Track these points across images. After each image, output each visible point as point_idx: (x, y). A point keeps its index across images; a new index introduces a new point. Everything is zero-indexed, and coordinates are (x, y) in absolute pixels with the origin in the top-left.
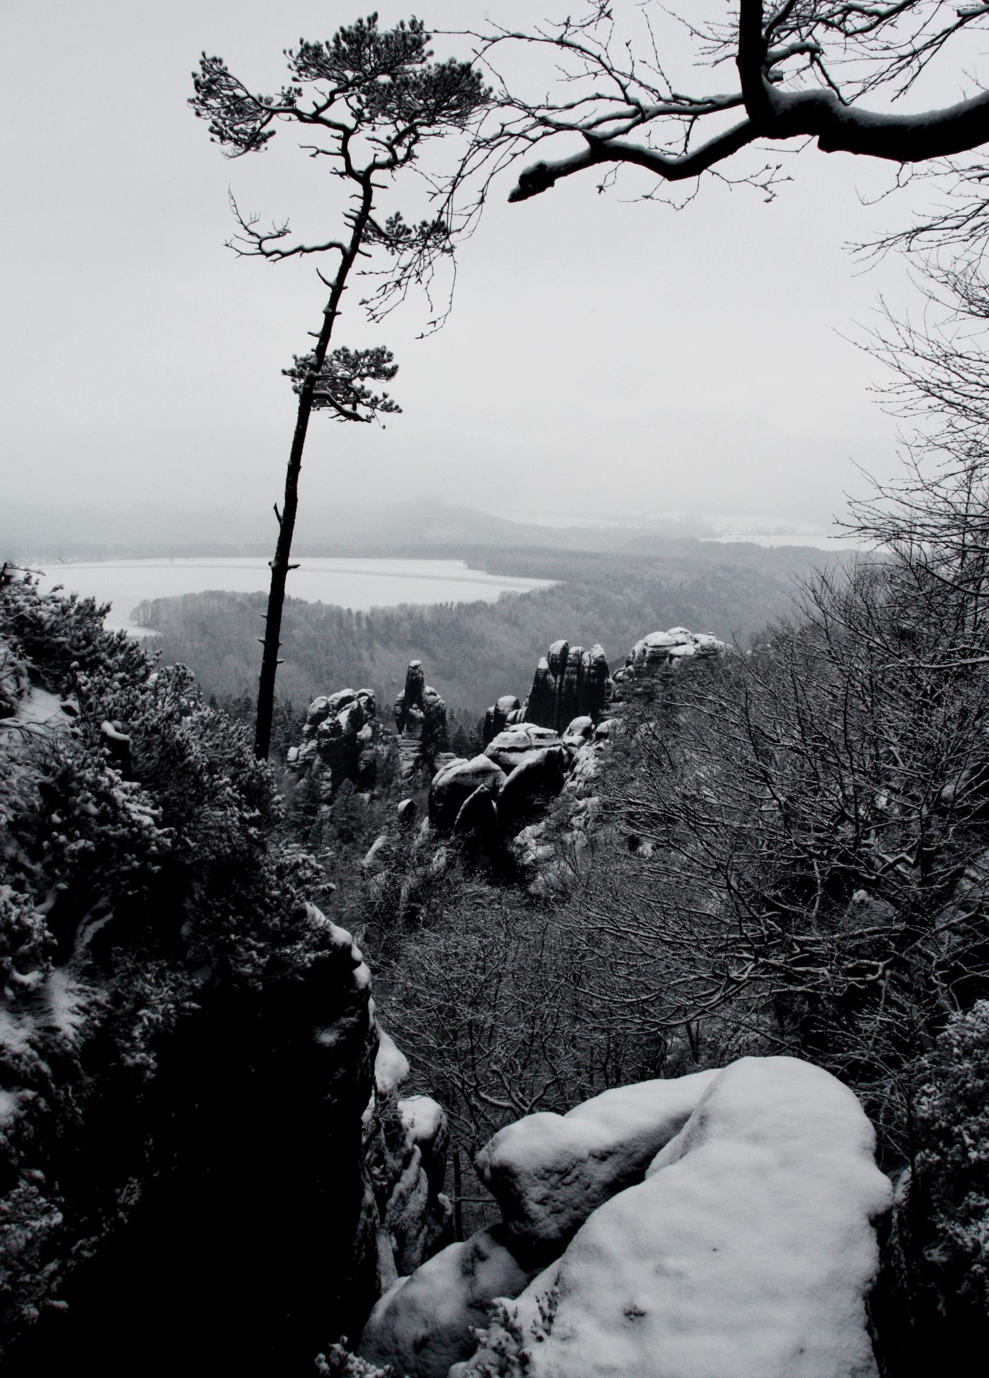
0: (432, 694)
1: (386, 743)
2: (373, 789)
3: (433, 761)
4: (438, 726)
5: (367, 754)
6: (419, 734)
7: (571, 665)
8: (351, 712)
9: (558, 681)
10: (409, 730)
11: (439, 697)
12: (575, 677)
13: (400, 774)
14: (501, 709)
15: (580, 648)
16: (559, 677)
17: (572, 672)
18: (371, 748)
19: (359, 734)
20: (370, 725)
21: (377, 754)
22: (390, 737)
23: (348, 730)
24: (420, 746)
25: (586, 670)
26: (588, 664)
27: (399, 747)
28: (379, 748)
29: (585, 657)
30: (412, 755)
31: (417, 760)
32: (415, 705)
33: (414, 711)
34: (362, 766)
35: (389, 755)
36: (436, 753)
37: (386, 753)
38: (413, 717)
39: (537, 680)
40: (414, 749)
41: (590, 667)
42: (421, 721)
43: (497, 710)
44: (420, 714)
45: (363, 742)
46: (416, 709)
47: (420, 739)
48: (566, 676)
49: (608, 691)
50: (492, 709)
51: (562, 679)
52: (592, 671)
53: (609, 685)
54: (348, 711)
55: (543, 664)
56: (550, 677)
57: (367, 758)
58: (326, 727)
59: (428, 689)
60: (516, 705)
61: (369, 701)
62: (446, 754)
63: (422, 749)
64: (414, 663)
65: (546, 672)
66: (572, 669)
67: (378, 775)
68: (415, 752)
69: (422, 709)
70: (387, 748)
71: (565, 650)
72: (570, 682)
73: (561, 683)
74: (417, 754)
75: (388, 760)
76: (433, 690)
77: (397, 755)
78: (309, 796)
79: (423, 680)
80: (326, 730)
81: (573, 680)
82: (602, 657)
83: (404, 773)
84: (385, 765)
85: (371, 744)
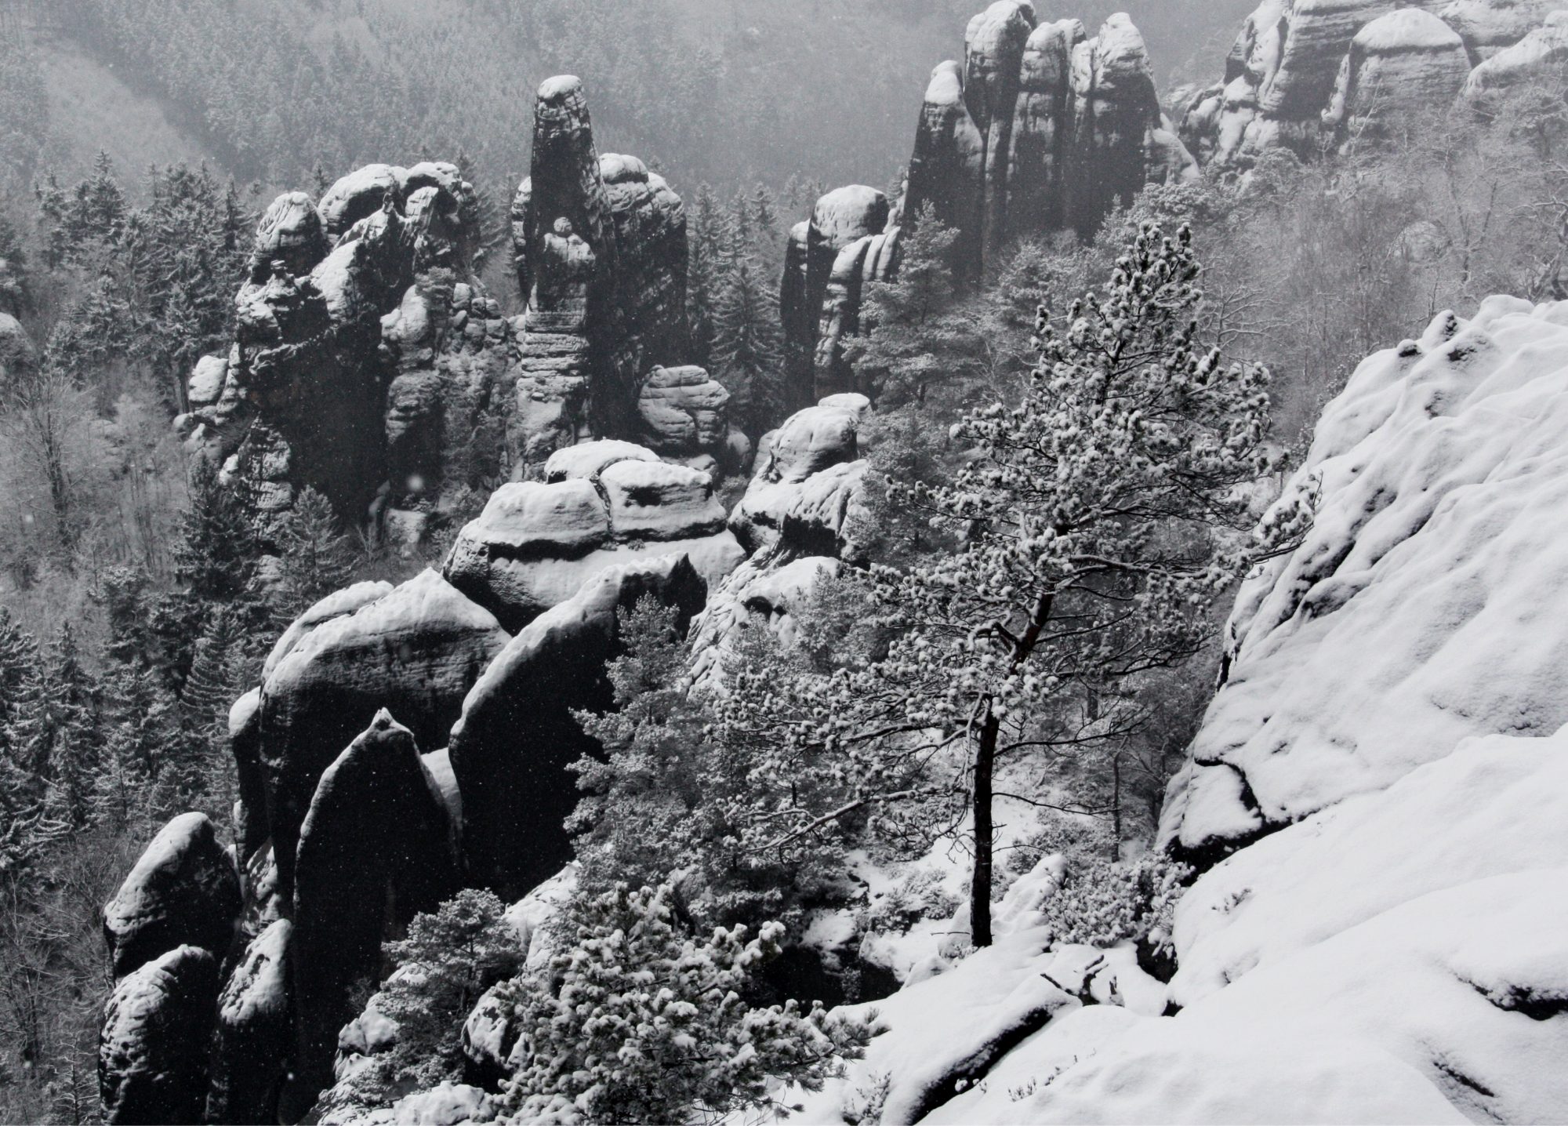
0: (625, 176)
1: (479, 345)
2: (434, 499)
3: (638, 395)
4: (652, 278)
5: (410, 385)
6: (577, 315)
7: (1033, 87)
8: (360, 251)
9: (994, 141)
10: (547, 302)
11: (655, 180)
12: (1047, 126)
13: (521, 441)
14: (825, 231)
15: (1067, 25)
16: (995, 128)
17: (1036, 113)
18: (426, 365)
19: (386, 320)
20: (419, 291)
21: (446, 382)
22: (491, 324)
23: (352, 310)
24: (582, 352)
25: (1080, 103)
26: (1084, 84)
27: (519, 356)
28: (455, 362)
29: (1080, 58)
30: (559, 382)
31: (573, 398)
32: (561, 223)
33: (558, 242)
34: (395, 427)
35: (487, 384)
36: (647, 367)
37: (476, 379)
38: (556, 257)
39: (923, 134)
40: (563, 362)
41: (1092, 95)
42: (583, 271)
43: (814, 235)
44: (578, 251)
45: (396, 344)
46: (565, 234)
47: (580, 331)
48: (1017, 125)
49: (1157, 170)
50: (801, 230)
51: (1005, 135)
52: (1100, 106)
54: (353, 245)
55: (943, 87)
56: (966, 129)
57: (411, 401)
58: (264, 311)
59: (609, 163)
60: (874, 219)
61: (443, 202)
62: (675, 370)
63: (591, 362)
64: (552, 85)
65: (952, 115)
66: (1037, 98)
67: (450, 454)
68: (565, 372)
69: (586, 233)
70: (482, 359)
71: (1015, 34)
72: (1030, 142)
73: (1002, 148)
74: (574, 380)
75: (484, 401)
76: (632, 162)
77: (513, 384)
78: (206, 539)
79: (586, 137)
80: (263, 322)
81: (1040, 135)
82: (1132, 56)
83: (530, 443)
84: (474, 420)
85: (425, 354)
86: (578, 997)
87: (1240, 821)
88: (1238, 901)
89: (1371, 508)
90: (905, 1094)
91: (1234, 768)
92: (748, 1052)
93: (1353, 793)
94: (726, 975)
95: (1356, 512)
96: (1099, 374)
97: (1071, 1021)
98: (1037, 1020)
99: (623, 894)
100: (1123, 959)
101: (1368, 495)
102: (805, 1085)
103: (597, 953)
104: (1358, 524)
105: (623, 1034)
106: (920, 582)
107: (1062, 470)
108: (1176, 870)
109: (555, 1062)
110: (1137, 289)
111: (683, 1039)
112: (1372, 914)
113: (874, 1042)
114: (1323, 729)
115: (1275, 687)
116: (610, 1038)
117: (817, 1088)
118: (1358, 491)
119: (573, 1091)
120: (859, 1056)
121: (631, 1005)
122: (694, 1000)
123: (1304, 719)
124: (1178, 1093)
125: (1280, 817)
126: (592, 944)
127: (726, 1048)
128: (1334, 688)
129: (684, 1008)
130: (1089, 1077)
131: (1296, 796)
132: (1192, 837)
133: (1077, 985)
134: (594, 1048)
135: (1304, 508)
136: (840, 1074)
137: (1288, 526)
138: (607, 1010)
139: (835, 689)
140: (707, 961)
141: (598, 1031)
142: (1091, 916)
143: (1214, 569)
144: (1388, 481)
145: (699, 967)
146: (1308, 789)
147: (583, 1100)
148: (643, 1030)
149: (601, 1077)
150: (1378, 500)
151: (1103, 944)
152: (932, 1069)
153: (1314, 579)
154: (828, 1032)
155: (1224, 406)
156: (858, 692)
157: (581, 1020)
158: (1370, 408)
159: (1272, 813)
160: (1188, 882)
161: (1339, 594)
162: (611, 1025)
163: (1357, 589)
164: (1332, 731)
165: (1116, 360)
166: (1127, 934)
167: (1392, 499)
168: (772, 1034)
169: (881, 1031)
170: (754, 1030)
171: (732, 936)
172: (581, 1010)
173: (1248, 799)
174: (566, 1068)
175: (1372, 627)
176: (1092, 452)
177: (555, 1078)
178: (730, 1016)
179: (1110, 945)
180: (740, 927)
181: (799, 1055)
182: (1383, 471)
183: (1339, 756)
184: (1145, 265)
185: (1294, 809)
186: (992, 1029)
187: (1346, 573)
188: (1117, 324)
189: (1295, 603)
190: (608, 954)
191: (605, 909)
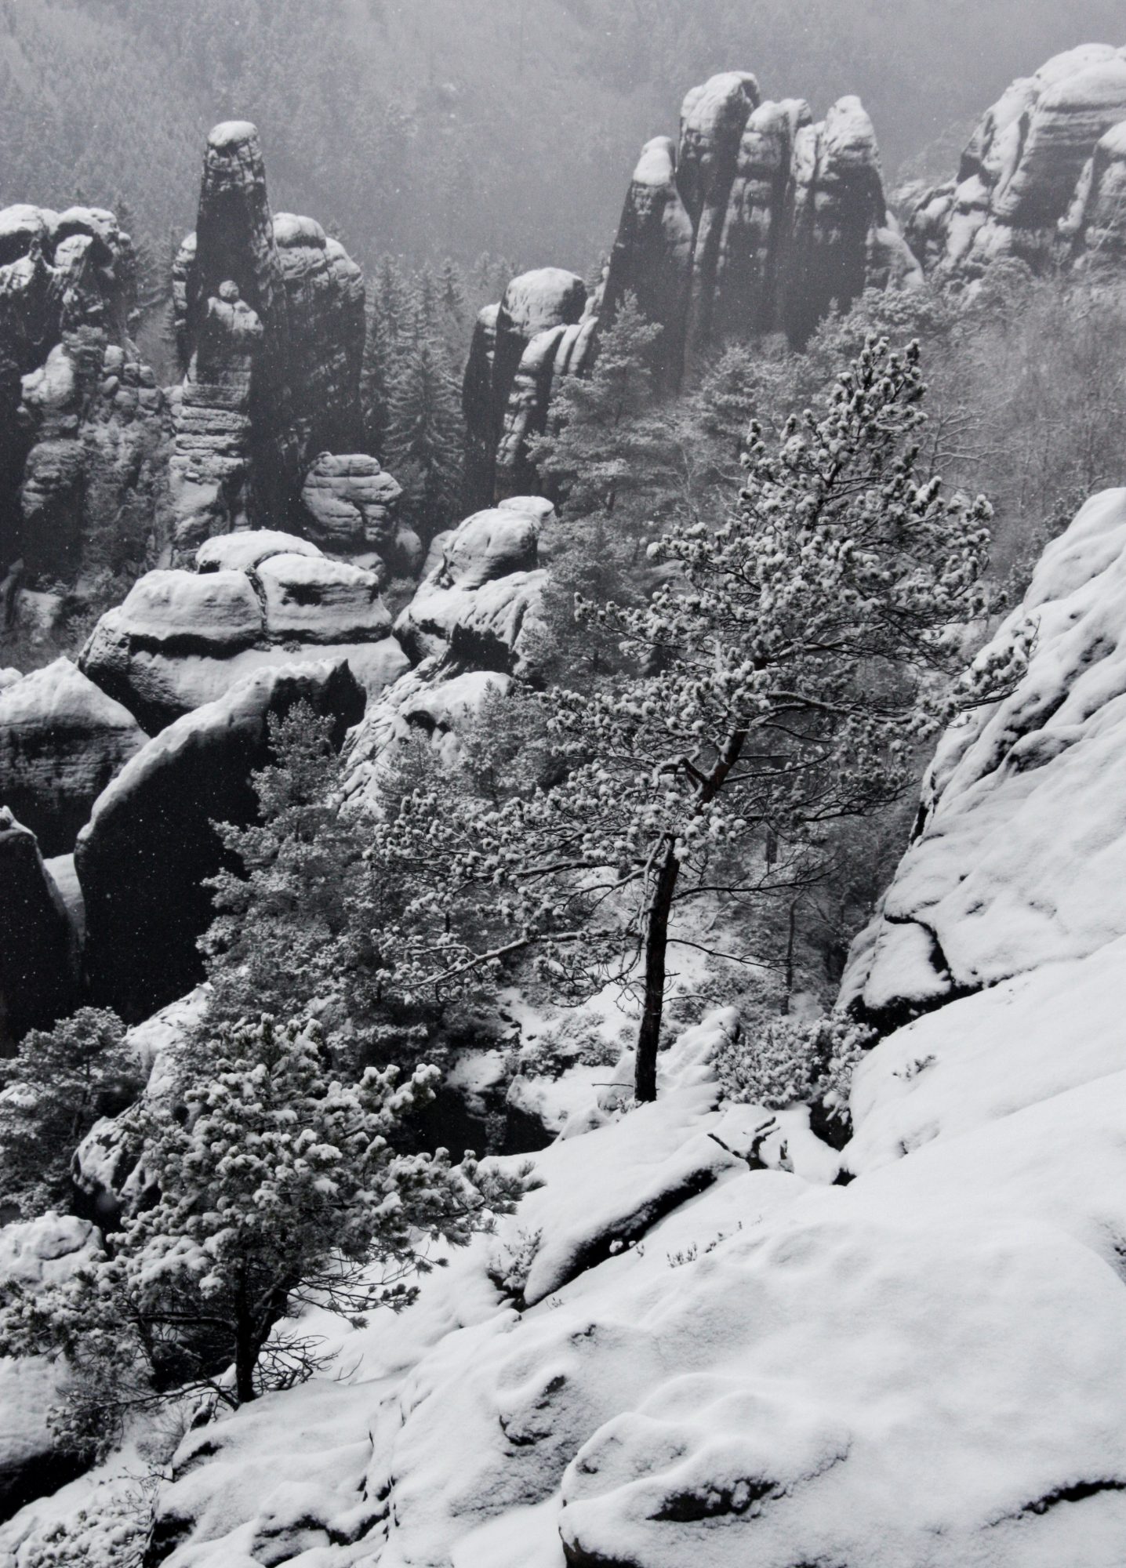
0: (301, 240)
1: (129, 415)
2: (71, 581)
3: (302, 482)
4: (327, 355)
5: (51, 455)
6: (240, 391)
7: (750, 172)
9: (705, 229)
10: (207, 374)
11: (334, 247)
12: (764, 217)
13: (171, 525)
14: (516, 317)
15: (792, 106)
16: (706, 215)
17: (752, 201)
18: (70, 434)
19: (28, 380)
20: (67, 351)
21: (92, 450)
22: (145, 393)
24: (244, 432)
25: (801, 194)
26: (806, 173)
27: (173, 431)
28: (102, 433)
29: (804, 144)
30: (217, 463)
31: (231, 482)
32: (227, 287)
33: (224, 308)
34: (32, 499)
35: (137, 459)
36: (313, 453)
37: (125, 453)
38: (218, 324)
39: (629, 215)
40: (222, 441)
41: (814, 186)
42: (250, 342)
43: (504, 320)
44: (245, 320)
45: (38, 409)
46: (230, 300)
47: (242, 408)
48: (731, 214)
49: (878, 273)
50: (490, 313)
51: (717, 223)
52: (822, 198)
53: (882, 252)
55: (653, 166)
56: (676, 214)
57: (51, 472)
59: (284, 224)
60: (569, 308)
61: (97, 253)
62: (345, 458)
63: (249, 443)
64: (226, 131)
65: (661, 198)
66: (754, 185)
67: (93, 533)
68: (223, 452)
69: (254, 300)
70: (131, 432)
71: (735, 113)
72: (745, 234)
73: (713, 239)
74: (233, 462)
75: (132, 478)
76: (308, 224)
77: (165, 461)
79: (260, 191)
81: (755, 228)
82: (860, 145)
83: (181, 528)
84: (121, 497)
85: (70, 421)
86: (213, 1134)
87: (927, 982)
88: (920, 1067)
89: (1087, 658)
90: (556, 1252)
91: (926, 927)
92: (393, 1201)
93: (1050, 960)
94: (374, 1118)
95: (1071, 661)
96: (810, 498)
97: (737, 1184)
98: (700, 1181)
99: (269, 1027)
100: (795, 1122)
101: (1086, 644)
102: (451, 1239)
103: (236, 1088)
104: (1073, 675)
105: (260, 1176)
106: (605, 710)
107: (765, 600)
108: (856, 1032)
109: (184, 1202)
110: (859, 408)
111: (324, 1184)
112: (1062, 1089)
113: (528, 1197)
114: (1022, 891)
115: (975, 843)
116: (245, 1179)
117: (463, 1242)
118: (1075, 639)
119: (202, 1233)
120: (510, 1210)
121: (271, 1147)
122: (337, 1143)
123: (1002, 880)
124: (848, 1267)
125: (971, 981)
126: (232, 1078)
127: (369, 1196)
128: (1037, 847)
129: (328, 1151)
130: (755, 1246)
131: (989, 960)
132: (876, 997)
133: (745, 1147)
134: (227, 1189)
135: (1019, 655)
136: (489, 1229)
137: (1001, 673)
138: (244, 1149)
139: (508, 820)
140: (354, 1102)
141: (233, 1171)
142: (765, 1075)
143: (919, 715)
144: (1109, 630)
145: (346, 1109)
146: (1003, 953)
147: (212, 1243)
148: (282, 1172)
149: (233, 1221)
150: (1096, 649)
151: (774, 1106)
152: (586, 1227)
153: (1022, 731)
154: (479, 1184)
155: (941, 541)
156: (532, 824)
157: (215, 1159)
158: (1094, 550)
159: (962, 976)
160: (869, 1044)
161: (1048, 748)
162: (247, 1166)
163: (1067, 743)
164: (1032, 894)
165: (830, 483)
166: (801, 1096)
167: (1111, 650)
168: (420, 1183)
169: (536, 1186)
170: (401, 1178)
171: (382, 1077)
172: (216, 1147)
173: (938, 960)
174: (196, 1208)
175: (1081, 786)
176: (798, 582)
177: (183, 1218)
178: (377, 1162)
179: (782, 1107)
180: (392, 1069)
181: (447, 1207)
182: (1104, 619)
183: (1037, 920)
184: (868, 382)
185: (987, 973)
186: (651, 1189)
187: (1059, 725)
188: (834, 445)
189: (1001, 755)
190: (248, 1090)
191: (248, 1041)
